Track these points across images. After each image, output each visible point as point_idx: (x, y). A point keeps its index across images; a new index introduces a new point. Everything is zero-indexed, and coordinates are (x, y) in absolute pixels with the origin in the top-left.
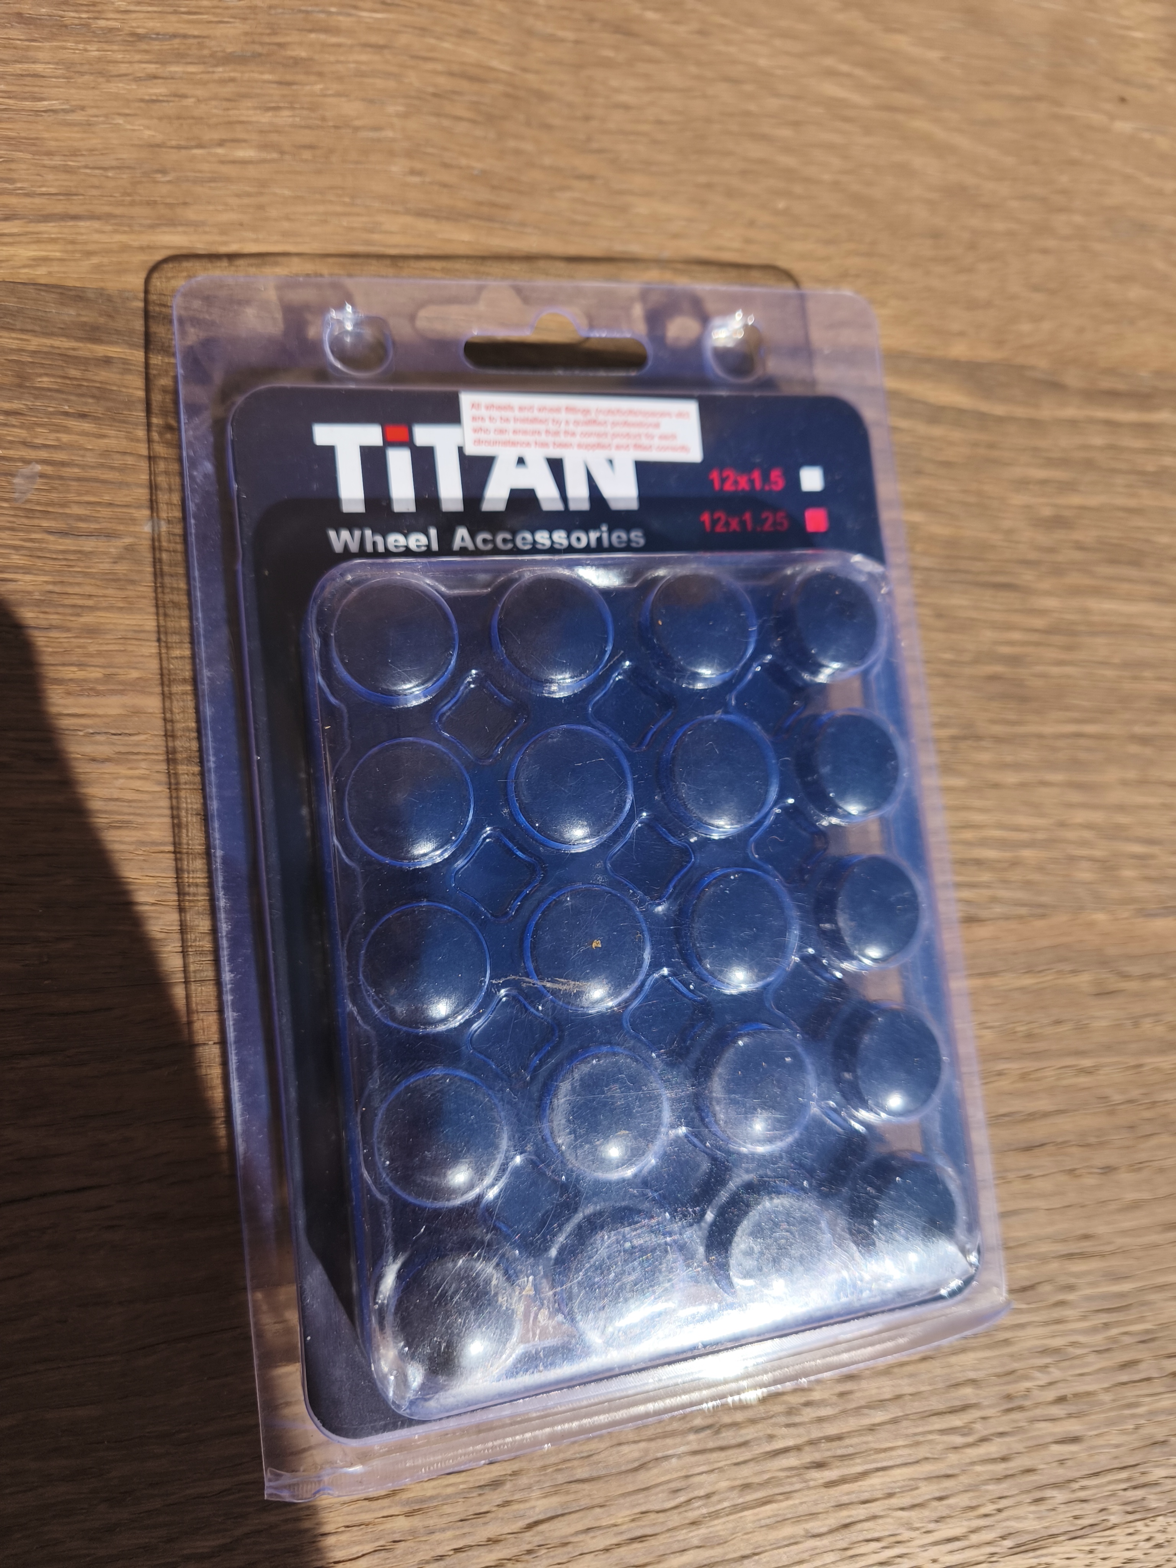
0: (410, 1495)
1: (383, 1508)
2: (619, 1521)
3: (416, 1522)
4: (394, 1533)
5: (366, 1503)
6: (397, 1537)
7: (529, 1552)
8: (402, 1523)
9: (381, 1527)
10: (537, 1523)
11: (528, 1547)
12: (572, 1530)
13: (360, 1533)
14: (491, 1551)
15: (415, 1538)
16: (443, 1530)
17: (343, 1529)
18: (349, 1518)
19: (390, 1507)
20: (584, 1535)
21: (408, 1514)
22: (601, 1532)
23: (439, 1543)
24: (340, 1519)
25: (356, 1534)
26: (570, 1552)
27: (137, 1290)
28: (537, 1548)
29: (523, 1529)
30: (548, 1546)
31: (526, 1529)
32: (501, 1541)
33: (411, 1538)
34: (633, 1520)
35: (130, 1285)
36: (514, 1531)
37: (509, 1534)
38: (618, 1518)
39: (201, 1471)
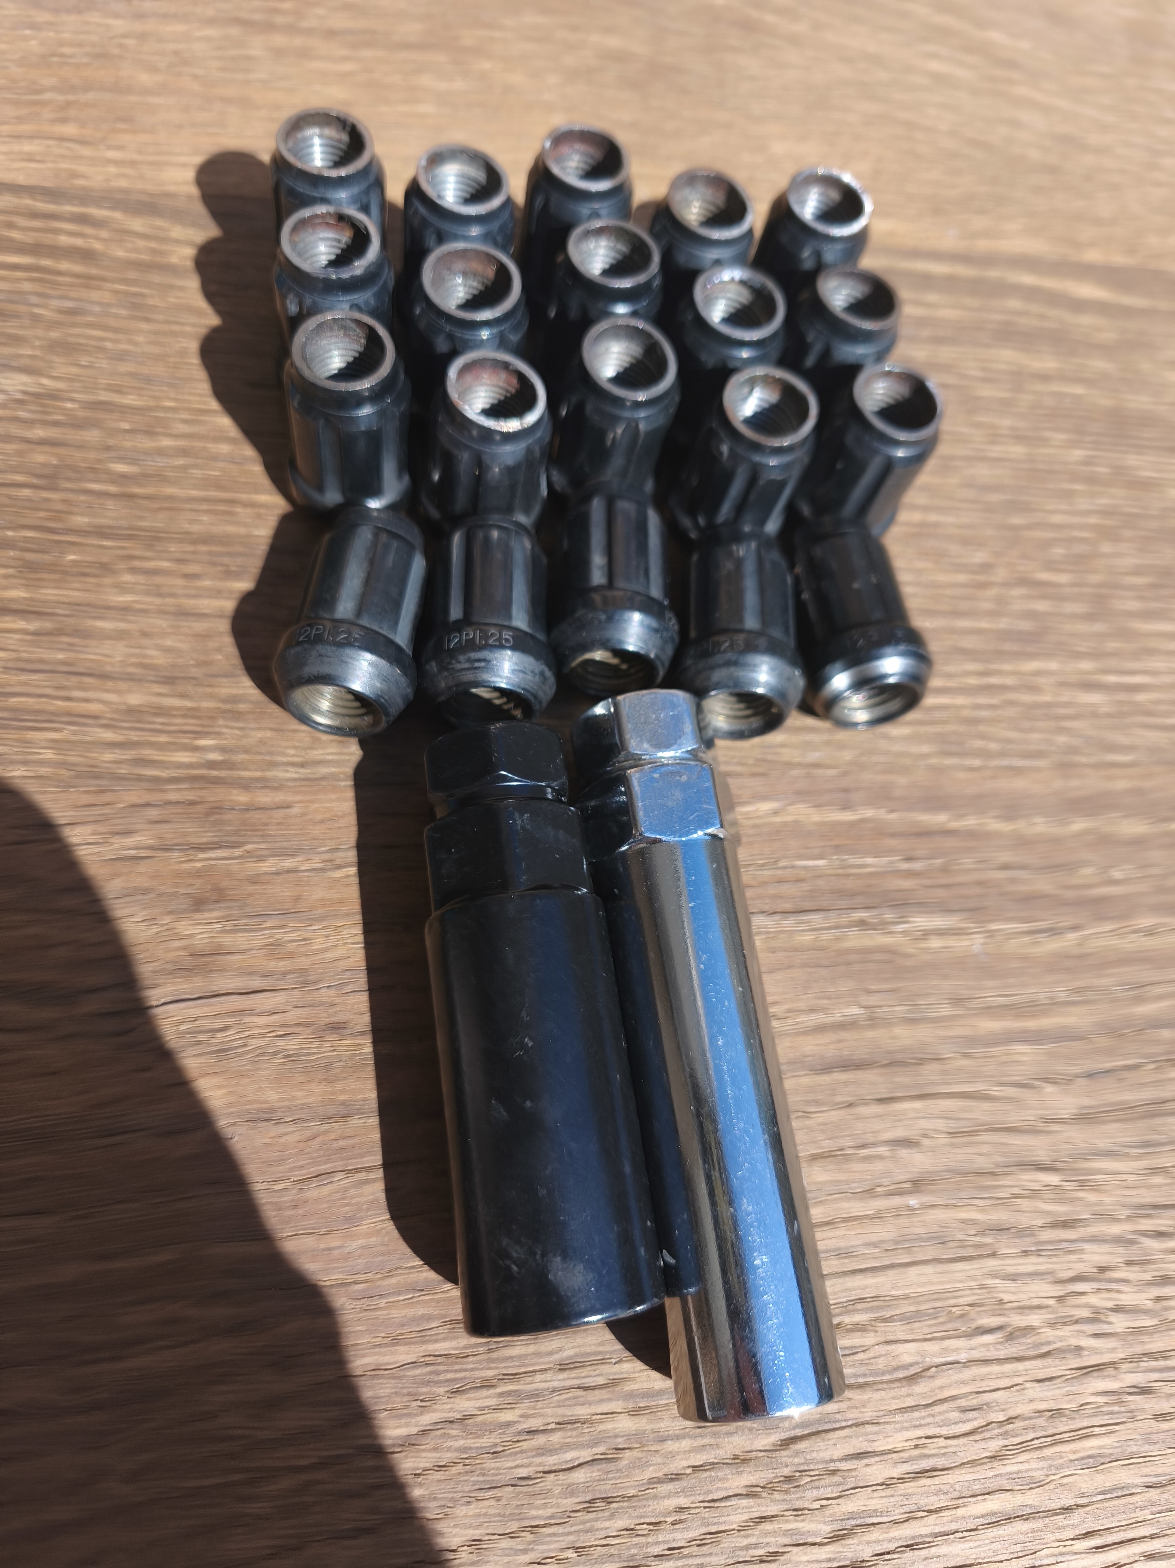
0: (634, 1387)
1: (601, 1401)
2: (899, 1446)
3: (642, 1424)
4: (616, 1436)
5: (580, 1393)
6: (620, 1442)
7: (788, 1479)
8: (625, 1424)
9: (601, 1427)
10: (794, 1440)
11: (786, 1471)
12: (838, 1453)
13: (574, 1433)
14: (739, 1473)
15: (643, 1446)
16: (678, 1438)
17: (553, 1426)
18: (561, 1411)
19: (610, 1400)
20: (855, 1462)
21: (635, 1413)
22: (877, 1459)
23: (672, 1455)
24: (549, 1411)
25: (569, 1434)
26: (840, 1484)
27: (312, 1107)
28: (798, 1474)
29: (777, 1445)
30: (812, 1473)
31: (781, 1445)
32: (750, 1459)
33: (638, 1446)
34: (916, 1446)
35: (305, 1101)
36: (767, 1448)
37: (761, 1451)
38: (897, 1440)
39: (383, 1335)
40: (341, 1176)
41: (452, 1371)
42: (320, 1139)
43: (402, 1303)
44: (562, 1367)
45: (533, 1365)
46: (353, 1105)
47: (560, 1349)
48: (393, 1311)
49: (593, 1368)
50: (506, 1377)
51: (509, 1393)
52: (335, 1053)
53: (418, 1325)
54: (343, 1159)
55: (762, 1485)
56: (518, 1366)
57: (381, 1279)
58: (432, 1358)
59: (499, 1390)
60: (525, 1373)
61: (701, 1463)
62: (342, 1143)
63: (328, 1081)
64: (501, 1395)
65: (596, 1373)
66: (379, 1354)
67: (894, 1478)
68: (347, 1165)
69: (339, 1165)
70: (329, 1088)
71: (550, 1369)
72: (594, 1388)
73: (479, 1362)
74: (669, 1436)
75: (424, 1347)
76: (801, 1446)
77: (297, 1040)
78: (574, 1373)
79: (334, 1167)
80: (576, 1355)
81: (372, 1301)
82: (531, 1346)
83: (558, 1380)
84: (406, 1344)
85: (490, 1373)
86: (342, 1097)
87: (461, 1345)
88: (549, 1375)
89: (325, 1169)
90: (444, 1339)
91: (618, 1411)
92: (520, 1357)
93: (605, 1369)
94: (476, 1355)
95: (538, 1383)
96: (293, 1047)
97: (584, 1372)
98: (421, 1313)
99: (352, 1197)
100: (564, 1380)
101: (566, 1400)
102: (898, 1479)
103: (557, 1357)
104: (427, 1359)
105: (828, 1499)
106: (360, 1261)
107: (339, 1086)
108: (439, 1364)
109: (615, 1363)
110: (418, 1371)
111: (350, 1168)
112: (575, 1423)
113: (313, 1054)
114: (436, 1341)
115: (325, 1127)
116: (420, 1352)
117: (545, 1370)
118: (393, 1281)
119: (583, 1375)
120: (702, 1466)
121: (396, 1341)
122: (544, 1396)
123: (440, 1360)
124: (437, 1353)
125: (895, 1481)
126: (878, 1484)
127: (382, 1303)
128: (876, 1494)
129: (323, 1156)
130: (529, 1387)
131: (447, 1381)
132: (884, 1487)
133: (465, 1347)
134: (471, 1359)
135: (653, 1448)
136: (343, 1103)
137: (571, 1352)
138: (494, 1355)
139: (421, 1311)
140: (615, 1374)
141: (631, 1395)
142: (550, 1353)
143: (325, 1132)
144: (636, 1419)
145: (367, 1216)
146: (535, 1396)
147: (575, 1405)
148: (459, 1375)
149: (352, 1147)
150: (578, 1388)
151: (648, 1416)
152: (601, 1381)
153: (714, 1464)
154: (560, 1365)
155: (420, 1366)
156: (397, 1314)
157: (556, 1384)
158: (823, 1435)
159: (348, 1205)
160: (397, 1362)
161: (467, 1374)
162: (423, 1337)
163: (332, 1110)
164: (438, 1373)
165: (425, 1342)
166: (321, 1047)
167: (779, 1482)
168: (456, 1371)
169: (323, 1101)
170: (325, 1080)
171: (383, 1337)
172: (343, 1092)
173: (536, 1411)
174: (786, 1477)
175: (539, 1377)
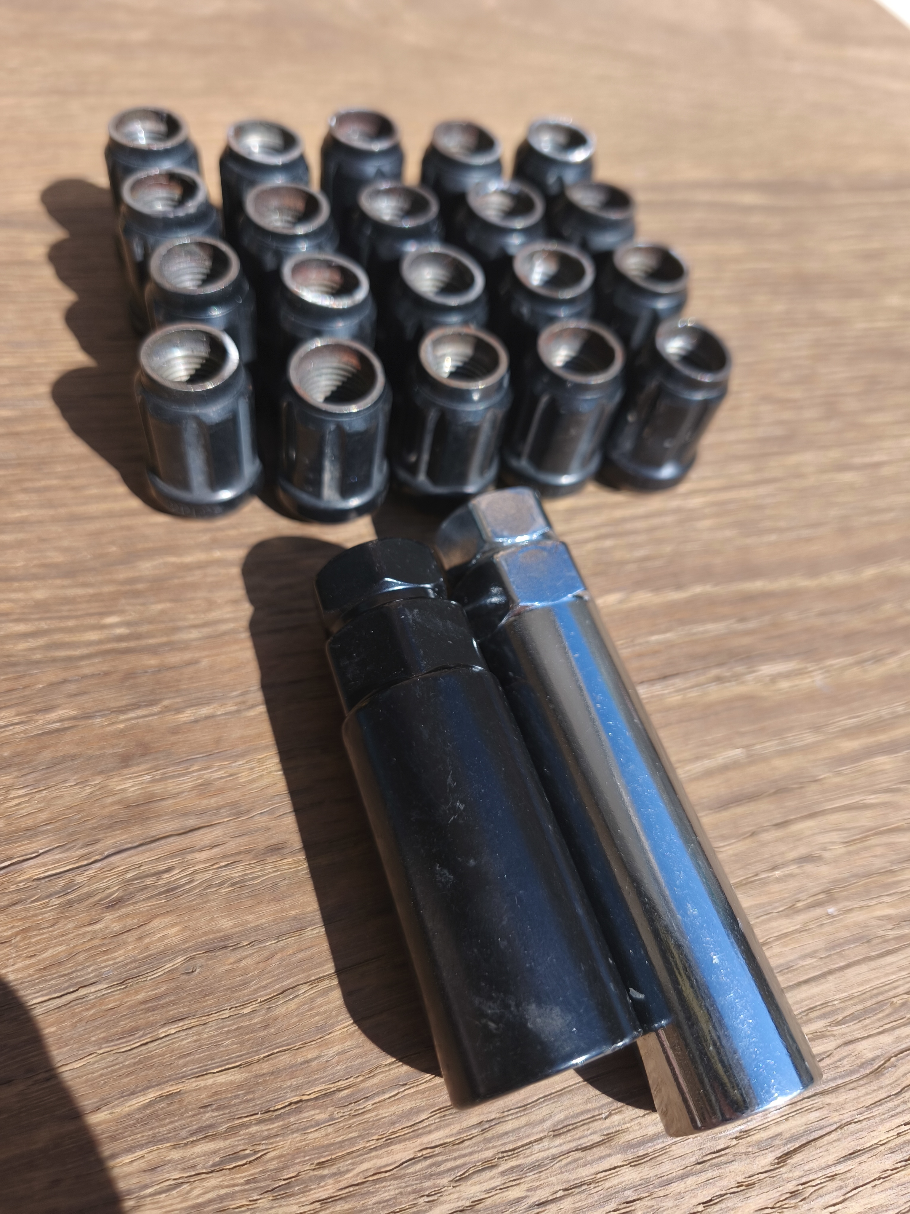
0: (628, 1137)
1: (601, 1158)
2: (883, 1137)
3: (646, 1172)
4: (624, 1190)
5: (579, 1155)
6: (630, 1195)
7: (794, 1194)
8: (630, 1175)
9: (608, 1184)
10: (788, 1155)
11: (791, 1187)
12: (831, 1158)
13: (583, 1196)
15: (651, 1194)
17: (561, 1193)
18: (565, 1176)
19: (609, 1155)
20: (849, 1162)
21: (636, 1162)
22: (868, 1155)
23: (680, 1196)
24: (553, 1179)
25: (578, 1197)
26: (841, 1188)
27: (266, 928)
28: (800, 1187)
29: (775, 1164)
30: (813, 1183)
31: (778, 1163)
32: (754, 1184)
33: (647, 1194)
34: (899, 1135)
35: (259, 922)
36: (766, 1169)
37: (761, 1173)
38: (881, 1134)
39: (376, 1137)
40: (305, 988)
41: (451, 1159)
42: (279, 956)
43: (388, 1101)
44: (556, 1133)
45: (528, 1136)
46: (304, 918)
47: (551, 1115)
48: (381, 1112)
49: (585, 1127)
50: (505, 1154)
51: (512, 1169)
52: (279, 873)
53: (409, 1120)
54: (304, 971)
55: (771, 1206)
56: (515, 1141)
57: (362, 1081)
58: (429, 1151)
59: (500, 1169)
60: (523, 1146)
61: (709, 1198)
62: (300, 956)
63: (276, 900)
64: (503, 1173)
65: (589, 1132)
66: (377, 1157)
67: (888, 1170)
68: (309, 976)
69: (301, 977)
70: (279, 907)
71: (545, 1137)
72: (591, 1147)
73: (475, 1145)
74: (673, 1178)
75: (419, 1141)
76: (797, 1158)
77: (240, 867)
78: (568, 1137)
79: (297, 980)
80: (566, 1118)
81: (359, 1105)
82: (522, 1118)
83: (557, 1146)
84: (400, 1142)
85: (489, 1154)
86: (293, 913)
87: (455, 1131)
88: (546, 1143)
89: (288, 985)
90: (437, 1129)
91: (619, 1164)
92: (513, 1131)
93: (597, 1125)
94: (471, 1138)
95: (537, 1153)
96: (237, 875)
97: (578, 1133)
98: (409, 1107)
99: (320, 1006)
100: (561, 1145)
101: (567, 1165)
102: (892, 1170)
103: (548, 1124)
104: (424, 1152)
105: (834, 1205)
106: (339, 1067)
107: (288, 903)
108: (438, 1155)
109: (606, 1118)
110: (418, 1167)
111: (313, 978)
112: (581, 1185)
113: (258, 877)
114: (430, 1132)
115: (281, 944)
116: (416, 1147)
117: (541, 1139)
118: (375, 1080)
119: (577, 1136)
120: (711, 1200)
121: (389, 1141)
122: (545, 1165)
123: (437, 1150)
124: (433, 1145)
125: (889, 1172)
126: (874, 1180)
127: (369, 1104)
128: (876, 1190)
129: (285, 972)
130: (529, 1160)
131: (449, 1170)
132: (881, 1180)
133: (459, 1133)
134: (467, 1143)
135: (661, 1194)
136: (295, 918)
137: (561, 1116)
138: (489, 1135)
139: (407, 1105)
140: (608, 1128)
141: (629, 1146)
142: (543, 1121)
143: (282, 949)
144: (639, 1169)
145: (338, 1022)
146: (537, 1167)
147: (576, 1168)
148: (459, 1162)
149: (311, 958)
150: (577, 1150)
151: (649, 1163)
152: (597, 1138)
153: (722, 1195)
154: (554, 1131)
155: (419, 1161)
156: (385, 1112)
157: (554, 1151)
158: (813, 1144)
159: (317, 1014)
160: (395, 1162)
161: (467, 1159)
162: (415, 1131)
163: (285, 927)
164: (438, 1164)
165: (418, 1136)
166: (264, 870)
167: (786, 1199)
168: (455, 1159)
169: (275, 920)
170: (273, 899)
171: (378, 1140)
172: (293, 907)
173: (542, 1182)
174: (791, 1193)
175: (536, 1147)
